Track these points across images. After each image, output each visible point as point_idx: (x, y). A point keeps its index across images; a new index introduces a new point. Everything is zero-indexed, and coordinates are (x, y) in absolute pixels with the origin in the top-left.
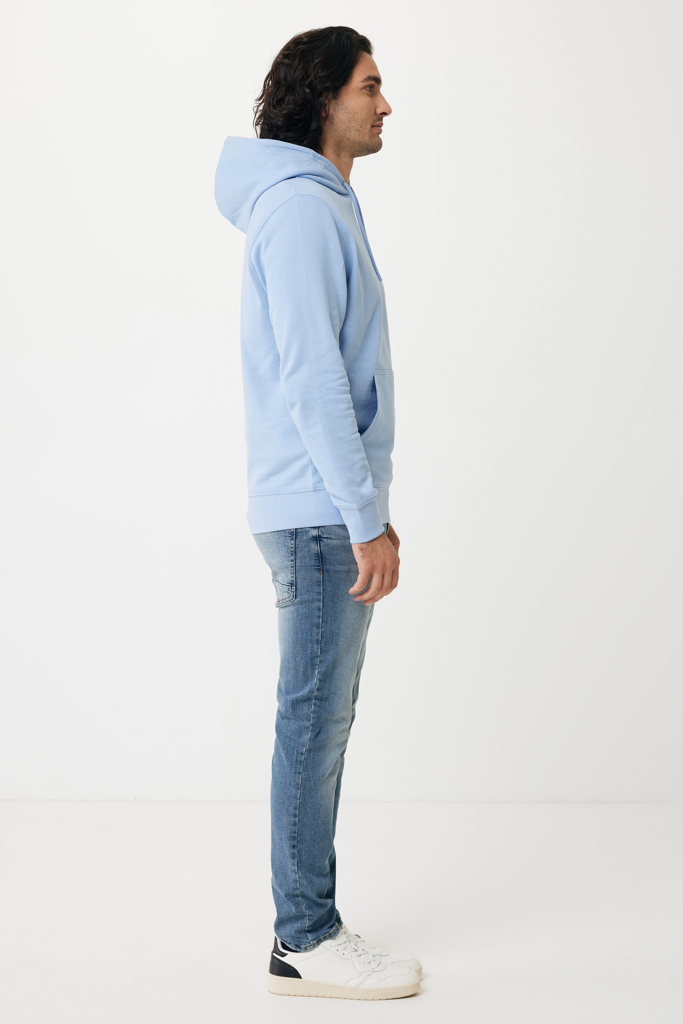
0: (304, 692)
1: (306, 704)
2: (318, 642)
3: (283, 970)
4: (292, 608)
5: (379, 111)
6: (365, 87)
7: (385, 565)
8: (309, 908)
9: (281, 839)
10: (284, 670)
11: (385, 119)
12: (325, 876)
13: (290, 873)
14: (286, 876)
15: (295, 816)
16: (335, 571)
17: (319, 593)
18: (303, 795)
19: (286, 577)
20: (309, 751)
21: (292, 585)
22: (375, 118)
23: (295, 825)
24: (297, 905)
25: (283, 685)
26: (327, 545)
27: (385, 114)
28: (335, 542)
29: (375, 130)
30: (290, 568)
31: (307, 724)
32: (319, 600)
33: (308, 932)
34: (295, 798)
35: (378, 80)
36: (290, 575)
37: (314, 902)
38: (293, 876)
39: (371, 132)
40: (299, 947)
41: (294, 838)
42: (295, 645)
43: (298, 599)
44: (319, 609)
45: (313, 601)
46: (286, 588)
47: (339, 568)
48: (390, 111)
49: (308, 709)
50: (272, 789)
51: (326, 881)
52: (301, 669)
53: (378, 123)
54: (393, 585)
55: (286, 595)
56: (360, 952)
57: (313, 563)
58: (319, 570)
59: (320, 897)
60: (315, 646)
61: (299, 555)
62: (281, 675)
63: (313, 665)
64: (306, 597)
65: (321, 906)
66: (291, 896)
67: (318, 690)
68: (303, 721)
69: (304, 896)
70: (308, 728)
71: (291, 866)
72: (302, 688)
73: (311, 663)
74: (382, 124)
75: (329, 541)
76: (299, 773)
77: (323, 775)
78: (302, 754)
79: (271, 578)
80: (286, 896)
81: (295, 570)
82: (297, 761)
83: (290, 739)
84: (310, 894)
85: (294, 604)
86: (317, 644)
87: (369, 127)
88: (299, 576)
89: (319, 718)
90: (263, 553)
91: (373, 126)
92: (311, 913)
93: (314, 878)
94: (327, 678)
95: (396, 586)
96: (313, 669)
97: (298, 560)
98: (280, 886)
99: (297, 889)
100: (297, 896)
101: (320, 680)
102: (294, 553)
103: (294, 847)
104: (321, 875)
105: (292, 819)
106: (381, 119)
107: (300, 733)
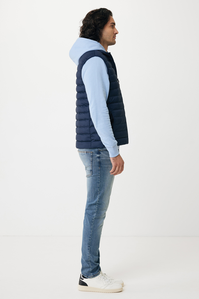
0: (94, 202)
1: (95, 205)
2: (99, 187)
3: (83, 284)
4: (91, 178)
5: (115, 33)
6: (111, 26)
7: (120, 164)
8: (92, 265)
9: (85, 244)
10: (89, 195)
11: (117, 35)
12: (97, 256)
13: (87, 254)
14: (86, 255)
15: (90, 237)
16: (104, 167)
17: (99, 173)
18: (93, 231)
19: (89, 169)
20: (95, 219)
21: (91, 171)
22: (114, 35)
23: (90, 240)
24: (88, 264)
25: (88, 200)
26: (102, 159)
27: (116, 33)
28: (104, 158)
29: (114, 38)
30: (91, 166)
31: (95, 211)
32: (99, 175)
33: (91, 272)
34: (90, 232)
35: (114, 24)
36: (90, 168)
37: (93, 263)
38: (88, 255)
39: (113, 39)
40: (88, 277)
41: (89, 244)
42: (92, 189)
43: (93, 175)
44: (99, 178)
45: (97, 176)
46: (89, 172)
47: (105, 166)
48: (118, 33)
49: (95, 207)
50: (83, 229)
51: (97, 257)
52: (94, 195)
53: (115, 36)
54: (122, 170)
55: (89, 174)
56: (105, 279)
57: (97, 164)
58: (99, 166)
59: (95, 262)
60: (98, 189)
61: (93, 162)
62: (87, 197)
63: (97, 194)
64: (95, 174)
65: (96, 265)
66: (87, 261)
67: (98, 201)
68: (94, 210)
69: (90, 261)
70: (95, 212)
71: (88, 252)
72: (94, 201)
73: (96, 194)
74: (116, 37)
75: (102, 158)
76: (92, 225)
77: (99, 226)
78: (93, 219)
79: (85, 169)
80: (86, 261)
81: (92, 166)
82: (91, 221)
83: (90, 215)
84: (92, 261)
85: (92, 176)
86: (98, 188)
87: (112, 37)
88: (93, 168)
89: (98, 209)
90: (83, 161)
91: (113, 37)
92: (92, 267)
93: (94, 256)
94: (101, 198)
95: (123, 170)
96: (97, 195)
97: (93, 164)
98: (84, 258)
99: (89, 259)
100: (89, 261)
101: (99, 199)
102: (92, 161)
103: (89, 247)
104: (95, 255)
105: (89, 238)
106: (115, 35)
107: (93, 213)
